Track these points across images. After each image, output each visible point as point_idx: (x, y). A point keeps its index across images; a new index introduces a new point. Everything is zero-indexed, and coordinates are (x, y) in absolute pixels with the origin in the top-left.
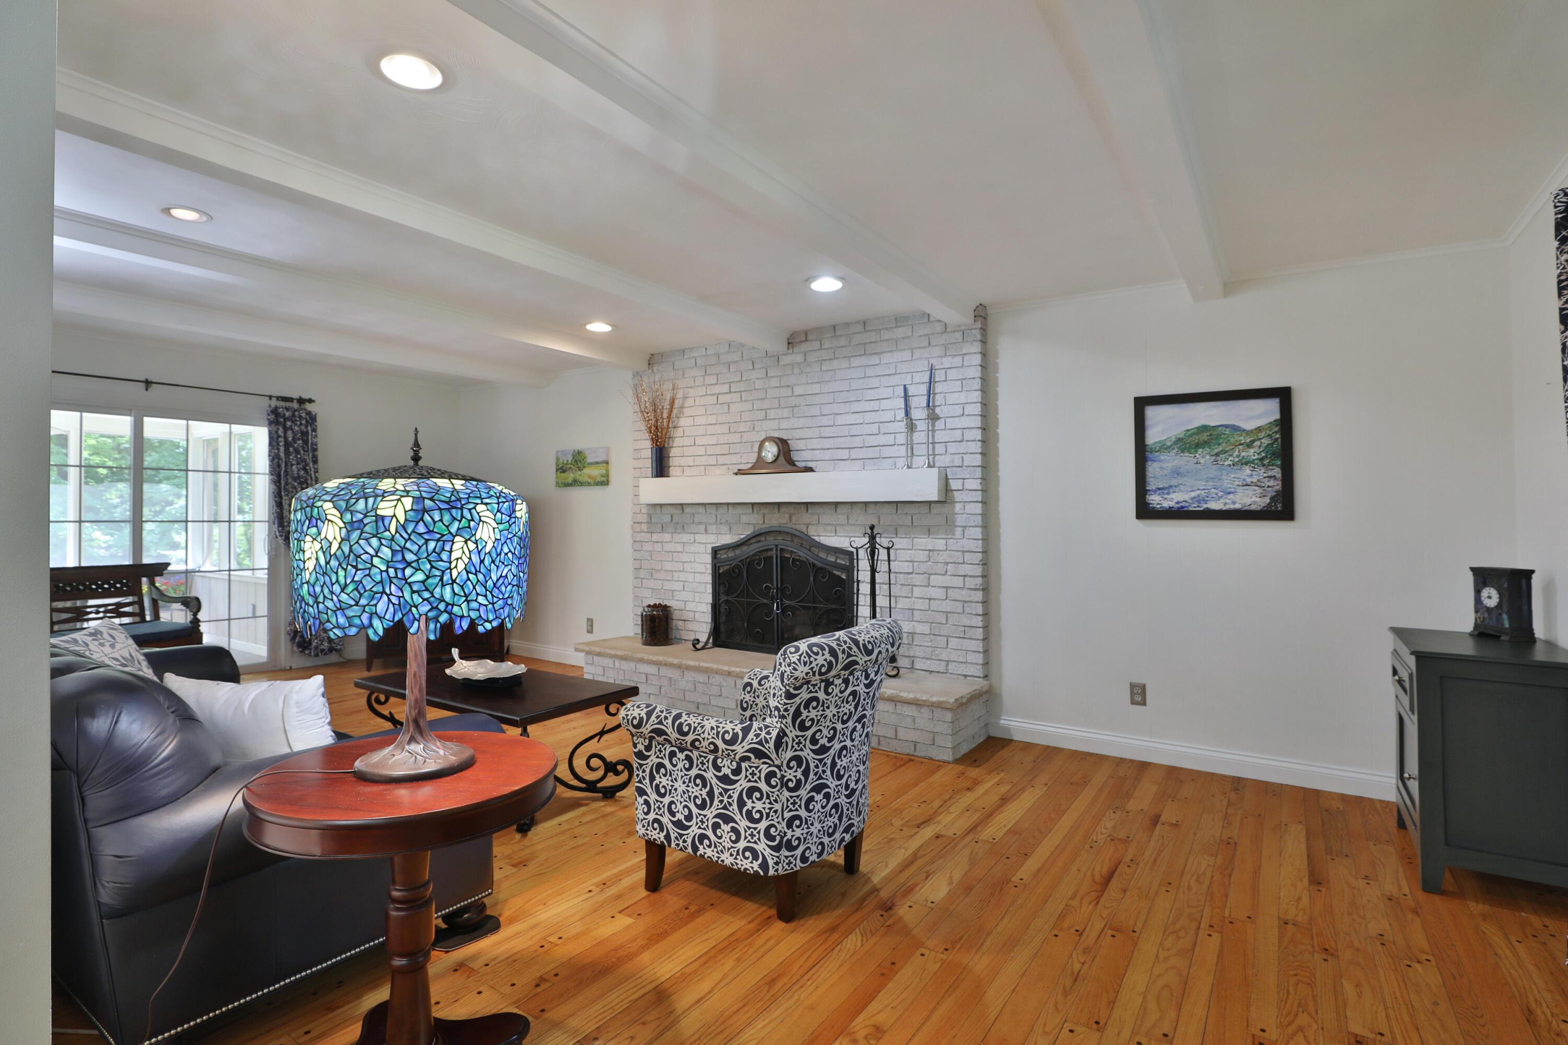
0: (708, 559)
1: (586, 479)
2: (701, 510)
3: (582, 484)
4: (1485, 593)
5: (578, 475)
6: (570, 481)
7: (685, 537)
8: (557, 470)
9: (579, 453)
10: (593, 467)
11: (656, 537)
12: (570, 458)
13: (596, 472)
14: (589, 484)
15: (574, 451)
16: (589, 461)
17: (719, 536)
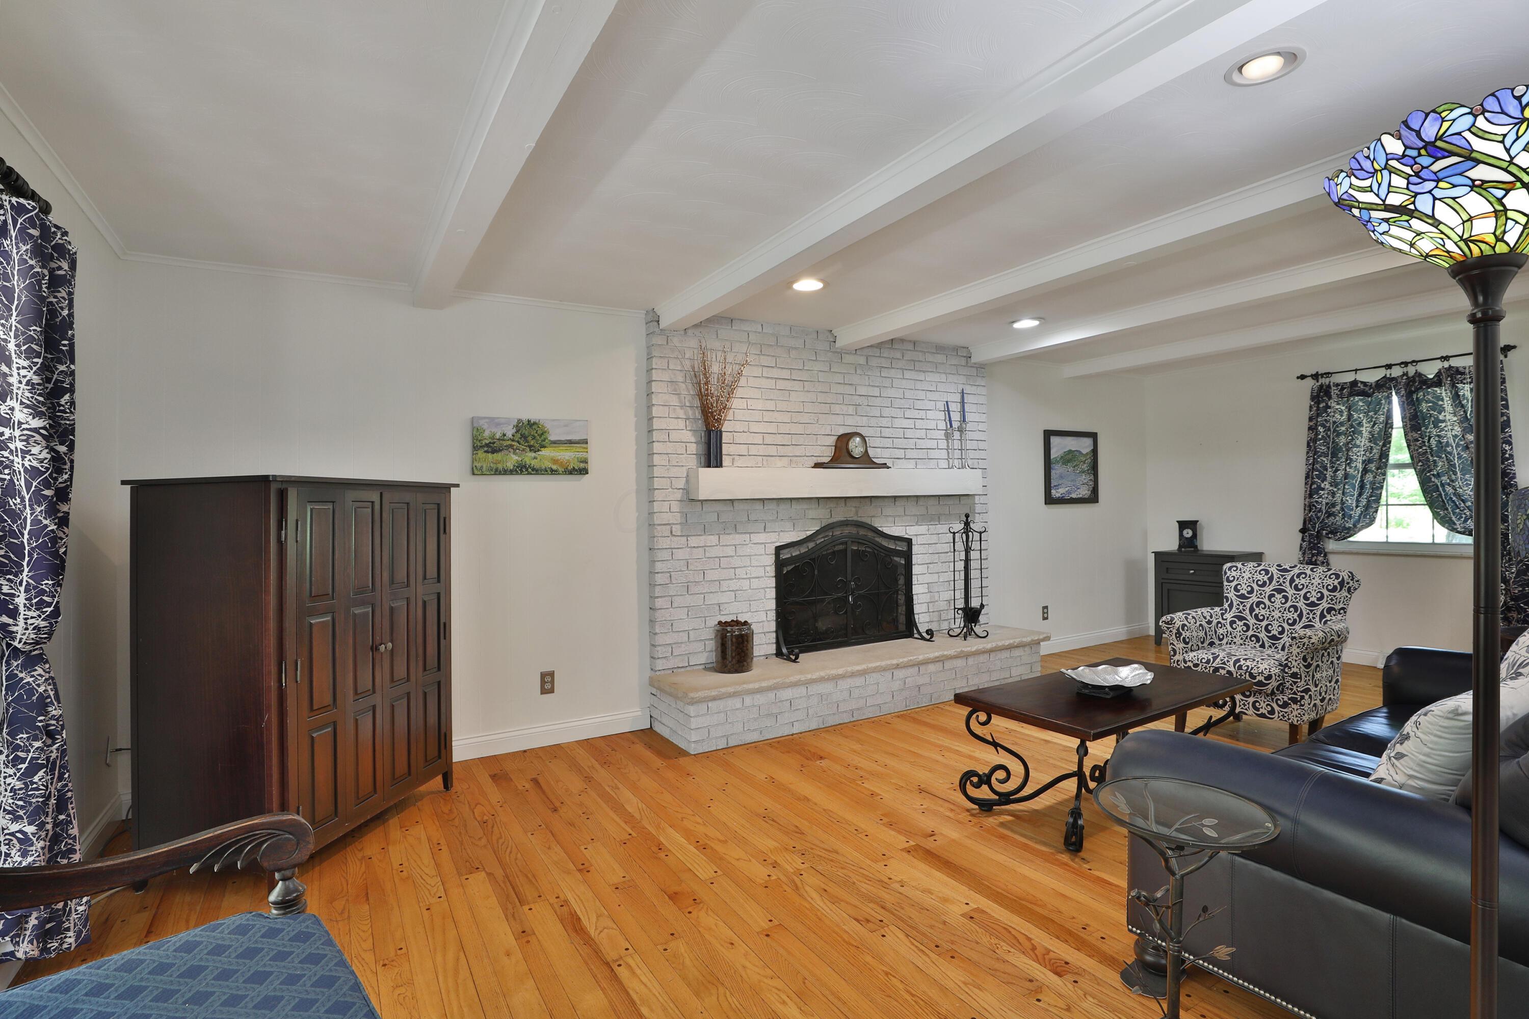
0: (770, 560)
1: (548, 464)
2: (759, 506)
3: (536, 471)
4: (1185, 532)
5: (529, 458)
6: (510, 466)
7: (738, 538)
8: (475, 448)
9: (531, 424)
10: (562, 447)
11: (693, 541)
12: (510, 432)
13: (567, 455)
14: (553, 472)
15: (519, 421)
16: (553, 438)
17: (781, 534)
